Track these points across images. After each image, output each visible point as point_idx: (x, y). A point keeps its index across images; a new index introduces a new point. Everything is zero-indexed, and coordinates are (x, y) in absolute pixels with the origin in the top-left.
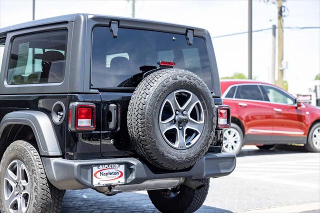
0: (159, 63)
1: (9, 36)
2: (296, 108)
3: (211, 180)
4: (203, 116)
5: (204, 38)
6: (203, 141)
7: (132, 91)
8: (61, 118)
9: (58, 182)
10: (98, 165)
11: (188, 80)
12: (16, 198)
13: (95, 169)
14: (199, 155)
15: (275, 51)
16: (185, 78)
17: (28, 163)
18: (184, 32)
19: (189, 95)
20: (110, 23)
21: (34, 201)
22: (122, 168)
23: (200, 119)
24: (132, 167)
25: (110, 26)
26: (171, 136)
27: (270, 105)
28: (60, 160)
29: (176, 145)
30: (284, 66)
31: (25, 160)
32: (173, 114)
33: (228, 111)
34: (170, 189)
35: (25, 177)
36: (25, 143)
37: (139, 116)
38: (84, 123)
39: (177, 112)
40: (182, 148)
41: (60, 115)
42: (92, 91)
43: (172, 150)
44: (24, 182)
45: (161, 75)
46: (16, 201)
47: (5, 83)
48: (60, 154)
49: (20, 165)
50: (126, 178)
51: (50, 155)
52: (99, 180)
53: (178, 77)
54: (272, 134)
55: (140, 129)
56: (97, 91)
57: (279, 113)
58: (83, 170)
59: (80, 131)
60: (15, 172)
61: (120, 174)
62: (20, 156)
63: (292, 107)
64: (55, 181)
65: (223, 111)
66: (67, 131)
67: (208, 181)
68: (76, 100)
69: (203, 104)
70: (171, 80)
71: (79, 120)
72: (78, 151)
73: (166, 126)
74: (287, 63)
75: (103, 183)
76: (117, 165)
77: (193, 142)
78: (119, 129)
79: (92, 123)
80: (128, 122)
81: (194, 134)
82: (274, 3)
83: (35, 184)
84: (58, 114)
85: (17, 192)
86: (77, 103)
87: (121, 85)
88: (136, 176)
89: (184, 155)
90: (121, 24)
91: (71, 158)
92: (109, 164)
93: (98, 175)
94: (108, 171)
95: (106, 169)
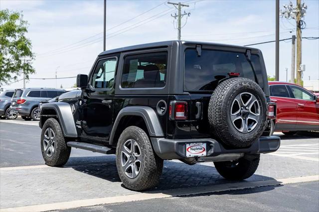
0: (229, 74)
1: (122, 55)
2: (315, 103)
3: (261, 154)
4: (259, 110)
5: (258, 56)
6: (259, 128)
7: (211, 93)
8: (164, 111)
9: (162, 154)
10: (189, 143)
11: (249, 86)
12: (130, 165)
13: (188, 146)
14: (256, 137)
15: (294, 57)
16: (247, 84)
17: (140, 141)
18: (245, 51)
19: (250, 96)
20: (196, 46)
21: (145, 167)
22: (204, 145)
23: (257, 112)
24: (211, 145)
25: (196, 48)
26: (238, 124)
27: (295, 101)
28: (163, 139)
29: (241, 130)
30: (302, 69)
31: (138, 139)
32: (239, 108)
33: (275, 106)
34: (232, 161)
35: (137, 151)
36: (137, 128)
37: (217, 110)
38: (180, 114)
39: (242, 108)
40: (245, 132)
41: (163, 109)
42: (185, 93)
43: (239, 134)
44: (136, 155)
45: (231, 82)
46: (130, 167)
47: (120, 87)
48: (163, 136)
49: (133, 143)
50: (207, 151)
51: (157, 136)
52: (191, 153)
53: (243, 84)
54: (297, 122)
55: (217, 119)
56: (188, 93)
57: (302, 107)
58: (180, 146)
59: (177, 120)
60: (129, 147)
61: (203, 149)
62: (134, 137)
63: (312, 103)
64: (159, 153)
65: (271, 107)
66: (168, 120)
67: (259, 156)
68: (174, 99)
69: (259, 102)
70: (238, 85)
71: (177, 113)
72: (176, 133)
73: (234, 117)
74: (304, 66)
75: (192, 155)
76: (202, 143)
77: (252, 128)
78: (202, 118)
79: (185, 115)
80: (209, 114)
81: (253, 123)
82: (294, 18)
83: (145, 155)
84: (161, 109)
85: (131, 161)
86: (175, 101)
87: (201, 89)
88: (214, 151)
89: (246, 137)
90: (203, 47)
91: (170, 138)
92: (196, 142)
93: (189, 150)
94: (195, 147)
95: (195, 146)
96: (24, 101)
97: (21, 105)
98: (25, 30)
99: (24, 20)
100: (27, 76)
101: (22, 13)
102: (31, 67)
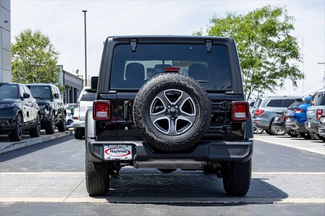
4: (195, 109)
5: (226, 46)
10: (108, 145)
11: (177, 81)
13: (106, 148)
16: (174, 80)
18: (203, 41)
19: (180, 93)
20: (130, 41)
22: (130, 148)
25: (130, 44)
32: (164, 108)
39: (169, 107)
40: (172, 135)
42: (111, 92)
48: (93, 137)
50: (133, 154)
52: (109, 155)
56: (115, 91)
58: (96, 147)
61: (128, 152)
69: (194, 100)
71: (98, 113)
73: (156, 117)
75: (112, 158)
76: (125, 146)
77: (185, 130)
88: (137, 154)
92: (117, 144)
93: (109, 152)
94: (117, 150)
95: (115, 148)
96: (262, 111)
97: (259, 117)
98: (291, 27)
99: (289, 15)
100: (295, 83)
101: (286, 8)
102: (299, 71)
